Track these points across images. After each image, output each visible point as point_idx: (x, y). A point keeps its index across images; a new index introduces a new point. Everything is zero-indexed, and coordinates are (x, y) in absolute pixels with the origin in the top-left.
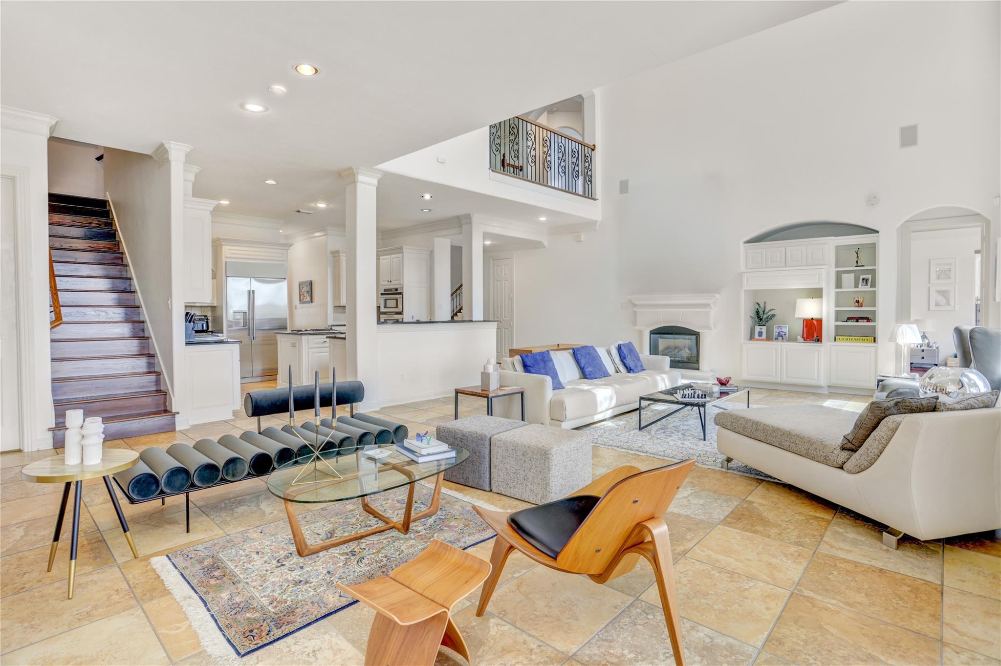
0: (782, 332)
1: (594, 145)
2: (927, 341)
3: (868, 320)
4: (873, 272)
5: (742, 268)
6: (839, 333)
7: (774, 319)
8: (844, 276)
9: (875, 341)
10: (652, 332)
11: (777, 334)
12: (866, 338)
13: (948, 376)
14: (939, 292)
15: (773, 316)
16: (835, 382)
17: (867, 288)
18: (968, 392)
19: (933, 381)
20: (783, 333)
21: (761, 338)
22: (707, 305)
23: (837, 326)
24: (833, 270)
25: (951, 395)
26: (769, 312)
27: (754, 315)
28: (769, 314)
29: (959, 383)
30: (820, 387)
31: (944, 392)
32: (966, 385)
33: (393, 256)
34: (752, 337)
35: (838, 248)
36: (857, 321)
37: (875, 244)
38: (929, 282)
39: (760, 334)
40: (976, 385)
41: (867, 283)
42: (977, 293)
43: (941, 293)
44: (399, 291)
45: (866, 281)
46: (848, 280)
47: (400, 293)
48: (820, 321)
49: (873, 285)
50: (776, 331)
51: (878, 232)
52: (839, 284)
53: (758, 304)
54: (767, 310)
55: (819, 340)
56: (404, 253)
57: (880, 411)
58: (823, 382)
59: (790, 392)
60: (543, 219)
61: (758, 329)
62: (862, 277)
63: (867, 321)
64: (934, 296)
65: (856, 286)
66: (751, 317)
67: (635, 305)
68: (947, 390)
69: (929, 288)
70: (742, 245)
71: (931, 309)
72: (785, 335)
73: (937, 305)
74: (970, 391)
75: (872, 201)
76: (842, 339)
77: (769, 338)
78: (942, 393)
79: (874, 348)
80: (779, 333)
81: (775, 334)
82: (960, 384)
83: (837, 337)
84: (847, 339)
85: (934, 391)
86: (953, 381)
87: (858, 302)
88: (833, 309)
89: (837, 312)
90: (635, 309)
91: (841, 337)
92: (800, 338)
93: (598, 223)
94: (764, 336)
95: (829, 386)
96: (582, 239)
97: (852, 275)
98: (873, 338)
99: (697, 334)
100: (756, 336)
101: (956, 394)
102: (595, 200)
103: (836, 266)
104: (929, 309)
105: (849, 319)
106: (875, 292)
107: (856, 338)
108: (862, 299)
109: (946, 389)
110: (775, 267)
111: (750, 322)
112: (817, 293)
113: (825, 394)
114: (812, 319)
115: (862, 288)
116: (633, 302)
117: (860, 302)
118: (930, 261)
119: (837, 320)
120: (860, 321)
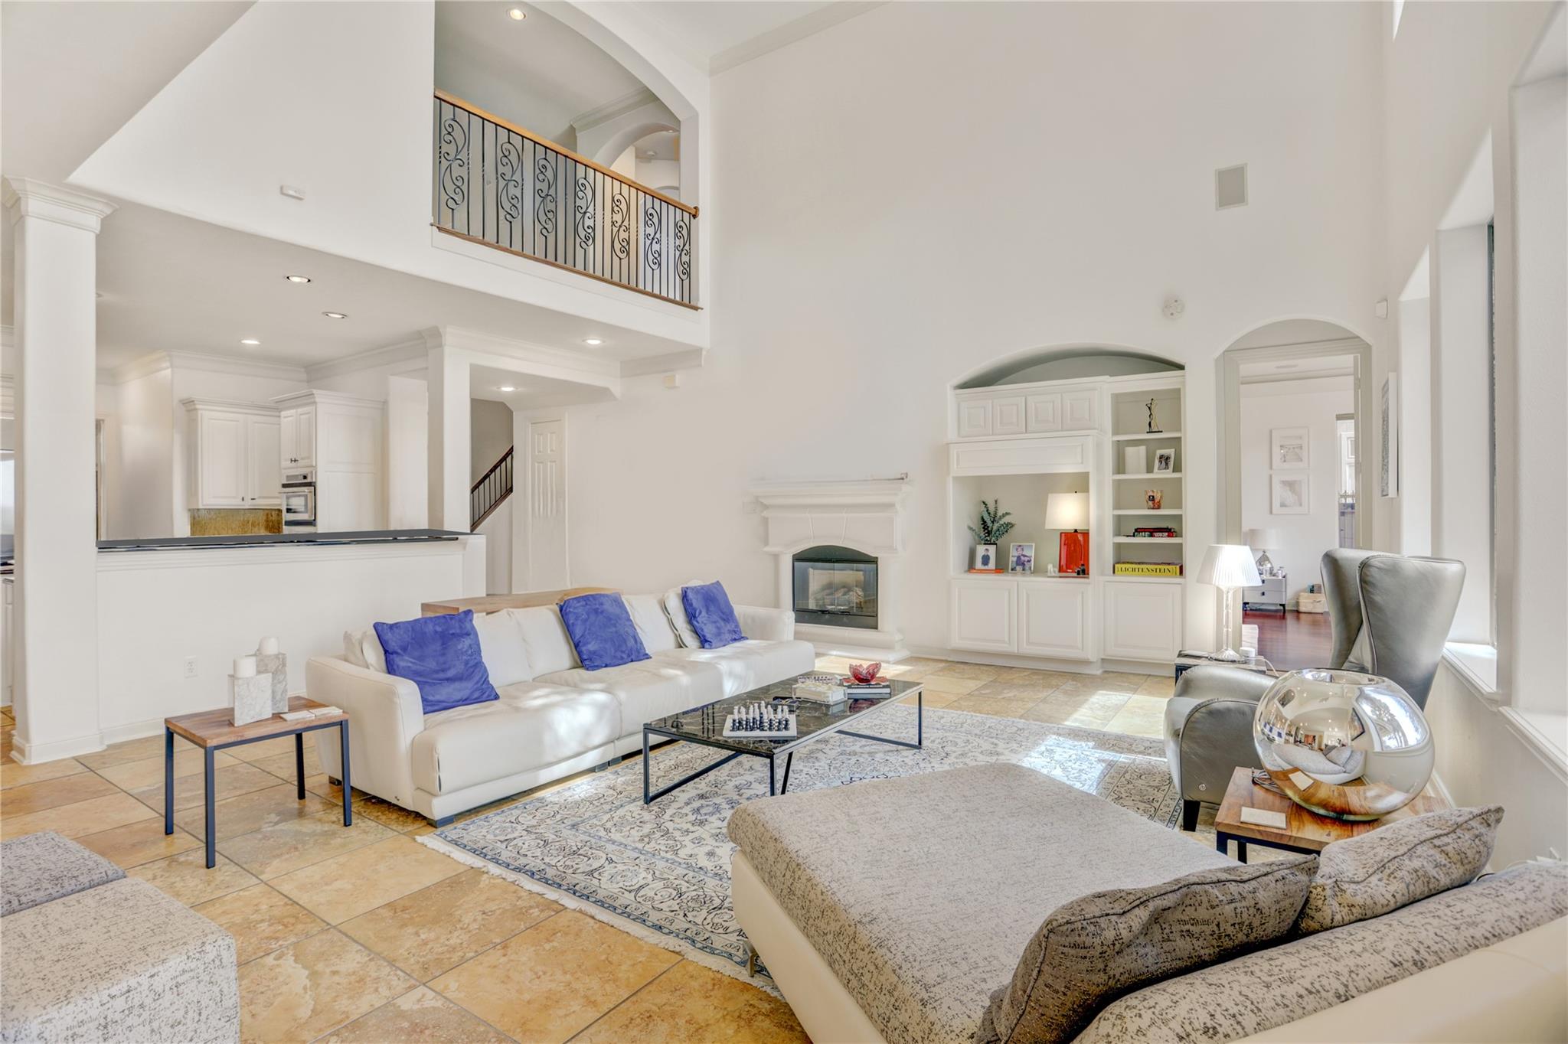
0: (1025, 556)
1: (696, 208)
2: (1269, 566)
3: (1170, 532)
4: (1176, 442)
5: (951, 435)
6: (1122, 558)
7: (1012, 532)
8: (1130, 451)
9: (1181, 572)
10: (799, 558)
11: (1015, 559)
12: (1166, 567)
13: (1326, 699)
14: (1285, 483)
15: (1010, 526)
16: (1115, 652)
17: (1168, 474)
18: (1377, 748)
19: (1289, 712)
20: (1026, 559)
21: (986, 567)
22: (891, 506)
23: (1118, 547)
24: (1109, 440)
25: (1333, 754)
26: (1000, 518)
27: (977, 525)
28: (1001, 522)
29: (1353, 720)
30: (1086, 663)
31: (1316, 746)
32: (1371, 728)
33: (300, 410)
34: (971, 567)
35: (1118, 400)
36: (1151, 535)
37: (1179, 390)
38: (1271, 468)
39: (986, 560)
40: (1397, 728)
41: (1167, 464)
42: (1348, 483)
43: (1290, 485)
44: (308, 480)
45: (1165, 460)
46: (1136, 456)
47: (310, 484)
48: (1086, 534)
49: (1178, 468)
50: (1013, 554)
51: (1181, 367)
52: (1120, 467)
53: (984, 503)
54: (1000, 514)
55: (1083, 572)
56: (319, 405)
57: (1085, 965)
58: (1092, 655)
59: (1036, 672)
60: (594, 342)
61: (981, 550)
62: (1159, 452)
63: (1169, 536)
64: (1279, 492)
65: (1150, 470)
66: (970, 528)
67: (766, 507)
68: (1325, 741)
69: (1271, 476)
70: (950, 394)
71: (1274, 511)
72: (1029, 561)
73: (1283, 505)
74: (1382, 742)
75: (1171, 307)
76: (1127, 570)
77: (1001, 568)
78: (1312, 749)
79: (1179, 588)
80: (1019, 558)
81: (1012, 560)
82: (1356, 723)
83: (1116, 566)
84: (1134, 570)
85: (1292, 739)
86: (1338, 714)
87: (1152, 499)
88: (1109, 513)
89: (1119, 521)
90: (765, 514)
91: (1124, 566)
92: (1052, 568)
93: (704, 353)
94: (992, 565)
95: (1102, 659)
96: (677, 383)
97: (1142, 449)
98: (1178, 567)
99: (873, 561)
100: (979, 564)
101: (1346, 753)
102: (696, 308)
103: (1115, 432)
104: (1271, 512)
105: (1138, 531)
106: (1180, 479)
107: (1150, 567)
108: (1159, 495)
109: (1321, 737)
110: (1012, 434)
111: (967, 538)
112: (1080, 484)
113: (1093, 677)
114: (1076, 531)
115: (1159, 474)
116: (761, 500)
117: (1157, 500)
118: (1271, 432)
119: (1118, 533)
120: (1156, 534)
